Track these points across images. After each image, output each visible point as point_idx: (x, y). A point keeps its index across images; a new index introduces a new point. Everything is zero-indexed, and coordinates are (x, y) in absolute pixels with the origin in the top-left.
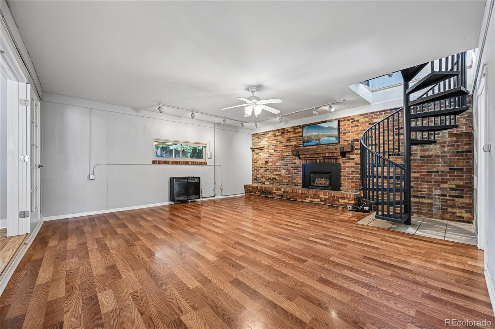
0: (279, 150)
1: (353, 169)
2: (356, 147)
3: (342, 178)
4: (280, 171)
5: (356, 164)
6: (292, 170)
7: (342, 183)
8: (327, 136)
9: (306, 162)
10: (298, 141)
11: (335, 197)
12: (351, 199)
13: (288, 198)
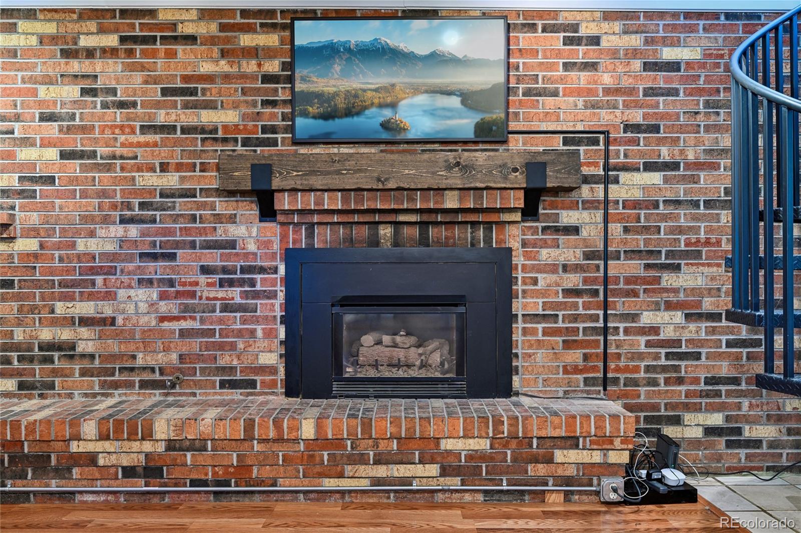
0: (101, 150)
1: (573, 280)
2: (585, 170)
3: (519, 325)
4: (109, 296)
5: (588, 256)
6: (209, 285)
7: (519, 351)
8: (426, 92)
9: (310, 235)
10: (255, 106)
11: (535, 441)
12: (617, 442)
13: (204, 483)
